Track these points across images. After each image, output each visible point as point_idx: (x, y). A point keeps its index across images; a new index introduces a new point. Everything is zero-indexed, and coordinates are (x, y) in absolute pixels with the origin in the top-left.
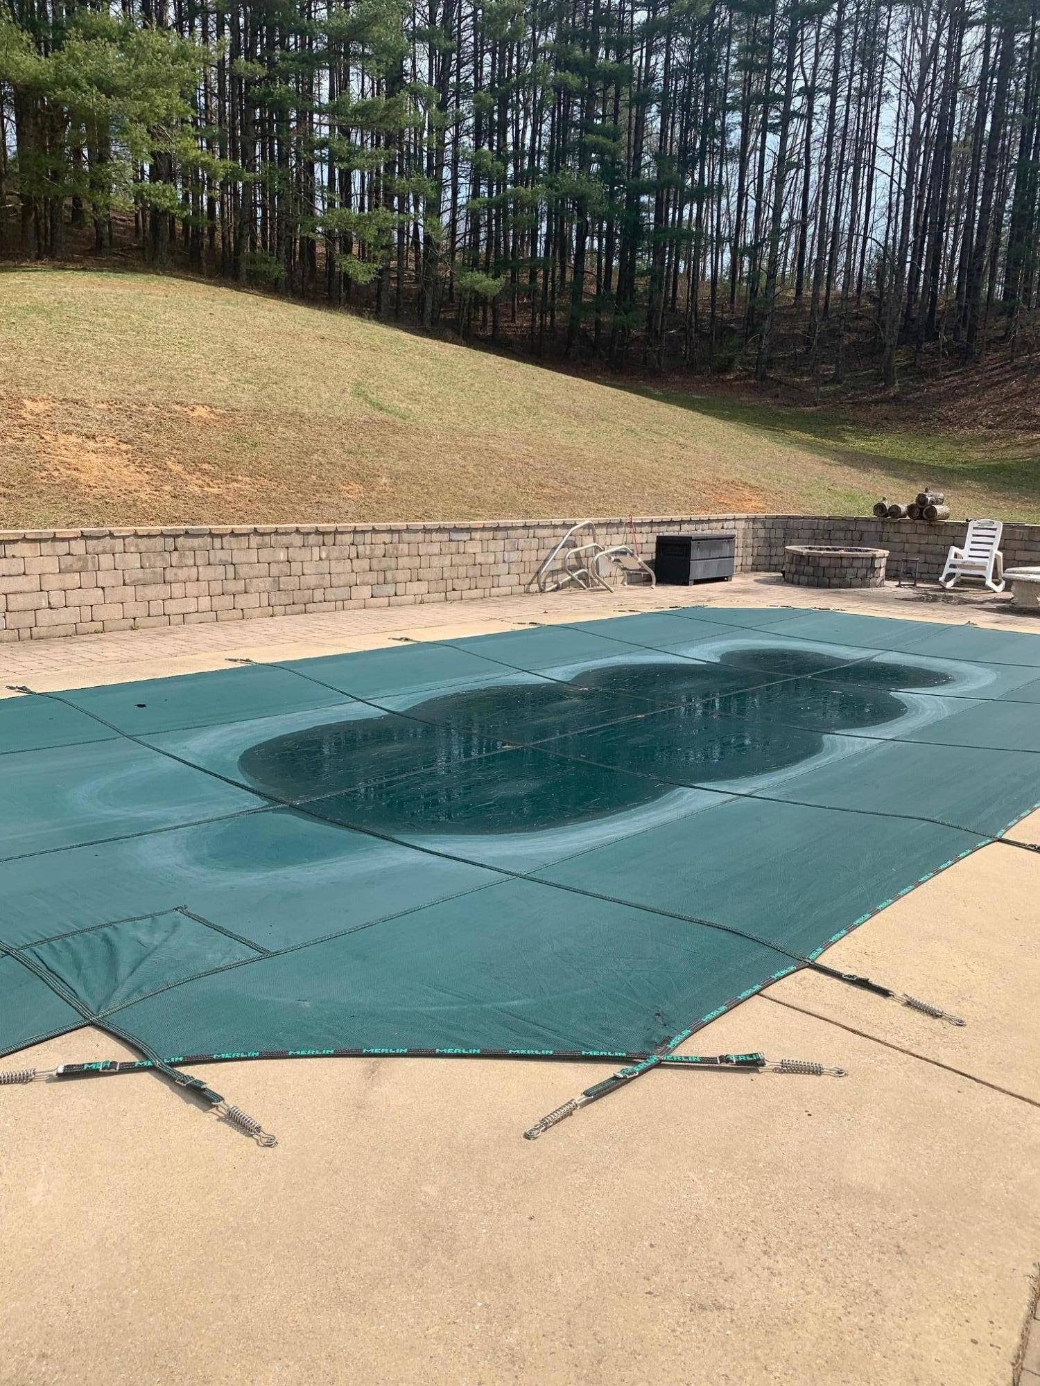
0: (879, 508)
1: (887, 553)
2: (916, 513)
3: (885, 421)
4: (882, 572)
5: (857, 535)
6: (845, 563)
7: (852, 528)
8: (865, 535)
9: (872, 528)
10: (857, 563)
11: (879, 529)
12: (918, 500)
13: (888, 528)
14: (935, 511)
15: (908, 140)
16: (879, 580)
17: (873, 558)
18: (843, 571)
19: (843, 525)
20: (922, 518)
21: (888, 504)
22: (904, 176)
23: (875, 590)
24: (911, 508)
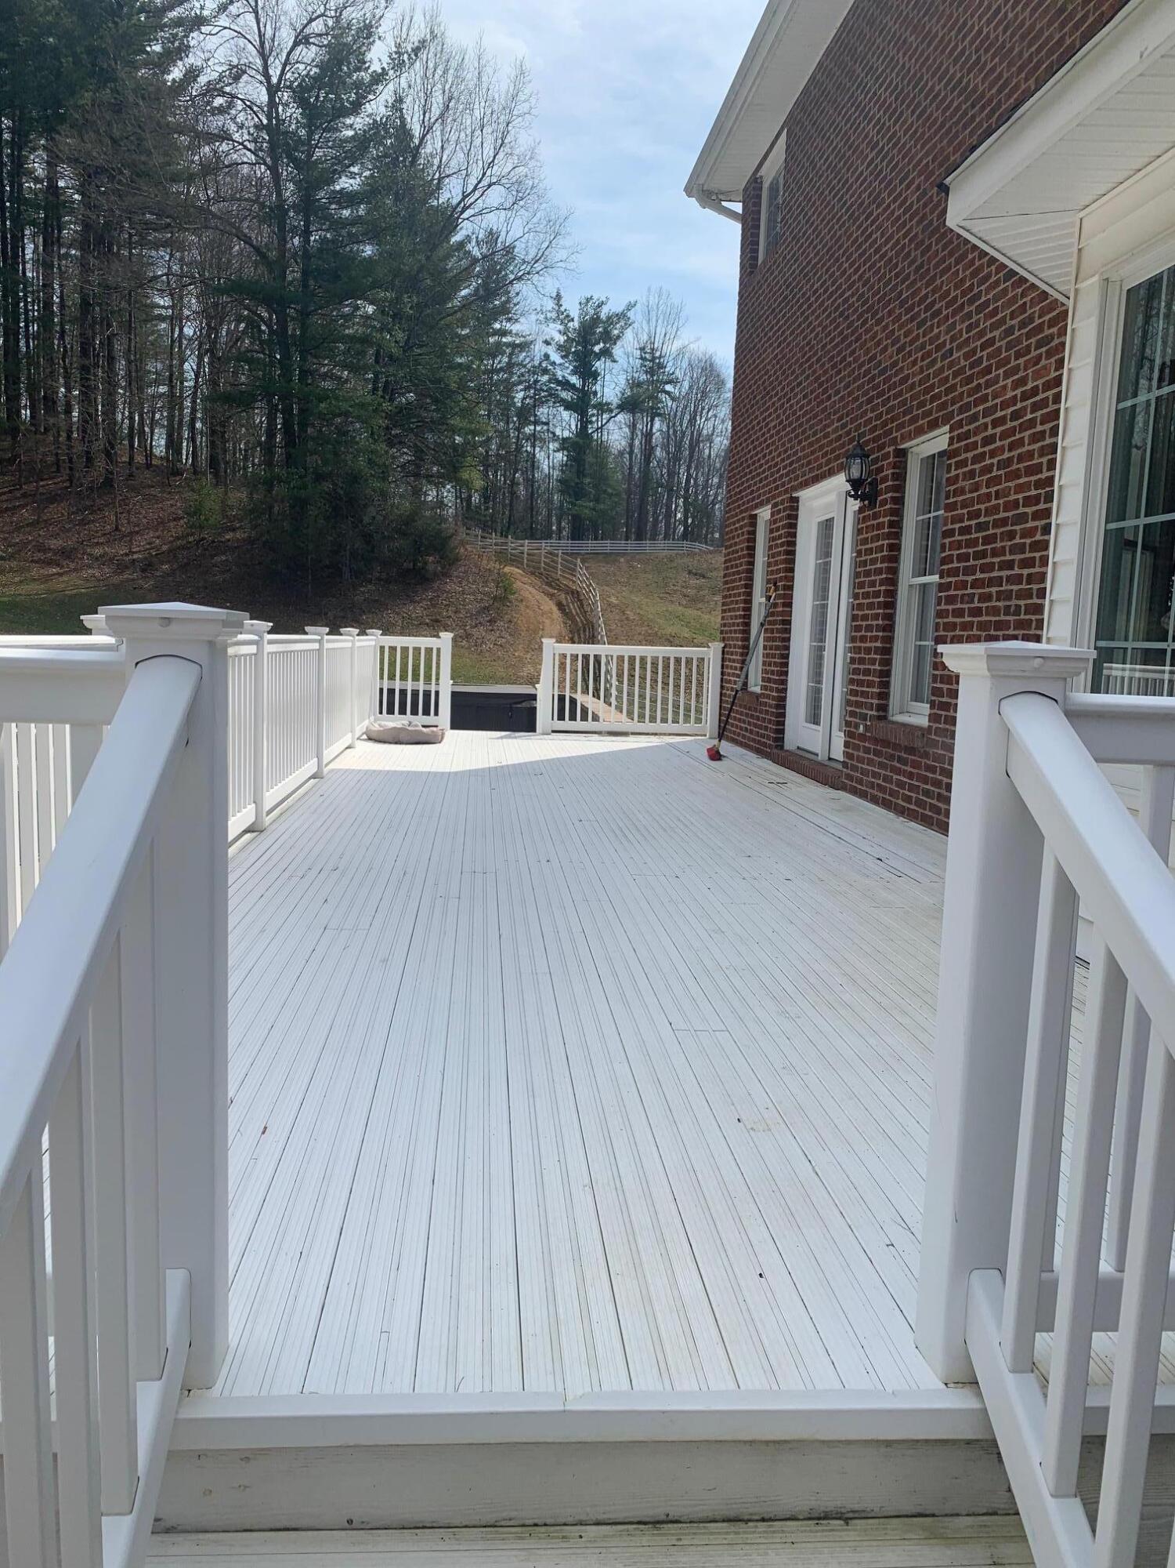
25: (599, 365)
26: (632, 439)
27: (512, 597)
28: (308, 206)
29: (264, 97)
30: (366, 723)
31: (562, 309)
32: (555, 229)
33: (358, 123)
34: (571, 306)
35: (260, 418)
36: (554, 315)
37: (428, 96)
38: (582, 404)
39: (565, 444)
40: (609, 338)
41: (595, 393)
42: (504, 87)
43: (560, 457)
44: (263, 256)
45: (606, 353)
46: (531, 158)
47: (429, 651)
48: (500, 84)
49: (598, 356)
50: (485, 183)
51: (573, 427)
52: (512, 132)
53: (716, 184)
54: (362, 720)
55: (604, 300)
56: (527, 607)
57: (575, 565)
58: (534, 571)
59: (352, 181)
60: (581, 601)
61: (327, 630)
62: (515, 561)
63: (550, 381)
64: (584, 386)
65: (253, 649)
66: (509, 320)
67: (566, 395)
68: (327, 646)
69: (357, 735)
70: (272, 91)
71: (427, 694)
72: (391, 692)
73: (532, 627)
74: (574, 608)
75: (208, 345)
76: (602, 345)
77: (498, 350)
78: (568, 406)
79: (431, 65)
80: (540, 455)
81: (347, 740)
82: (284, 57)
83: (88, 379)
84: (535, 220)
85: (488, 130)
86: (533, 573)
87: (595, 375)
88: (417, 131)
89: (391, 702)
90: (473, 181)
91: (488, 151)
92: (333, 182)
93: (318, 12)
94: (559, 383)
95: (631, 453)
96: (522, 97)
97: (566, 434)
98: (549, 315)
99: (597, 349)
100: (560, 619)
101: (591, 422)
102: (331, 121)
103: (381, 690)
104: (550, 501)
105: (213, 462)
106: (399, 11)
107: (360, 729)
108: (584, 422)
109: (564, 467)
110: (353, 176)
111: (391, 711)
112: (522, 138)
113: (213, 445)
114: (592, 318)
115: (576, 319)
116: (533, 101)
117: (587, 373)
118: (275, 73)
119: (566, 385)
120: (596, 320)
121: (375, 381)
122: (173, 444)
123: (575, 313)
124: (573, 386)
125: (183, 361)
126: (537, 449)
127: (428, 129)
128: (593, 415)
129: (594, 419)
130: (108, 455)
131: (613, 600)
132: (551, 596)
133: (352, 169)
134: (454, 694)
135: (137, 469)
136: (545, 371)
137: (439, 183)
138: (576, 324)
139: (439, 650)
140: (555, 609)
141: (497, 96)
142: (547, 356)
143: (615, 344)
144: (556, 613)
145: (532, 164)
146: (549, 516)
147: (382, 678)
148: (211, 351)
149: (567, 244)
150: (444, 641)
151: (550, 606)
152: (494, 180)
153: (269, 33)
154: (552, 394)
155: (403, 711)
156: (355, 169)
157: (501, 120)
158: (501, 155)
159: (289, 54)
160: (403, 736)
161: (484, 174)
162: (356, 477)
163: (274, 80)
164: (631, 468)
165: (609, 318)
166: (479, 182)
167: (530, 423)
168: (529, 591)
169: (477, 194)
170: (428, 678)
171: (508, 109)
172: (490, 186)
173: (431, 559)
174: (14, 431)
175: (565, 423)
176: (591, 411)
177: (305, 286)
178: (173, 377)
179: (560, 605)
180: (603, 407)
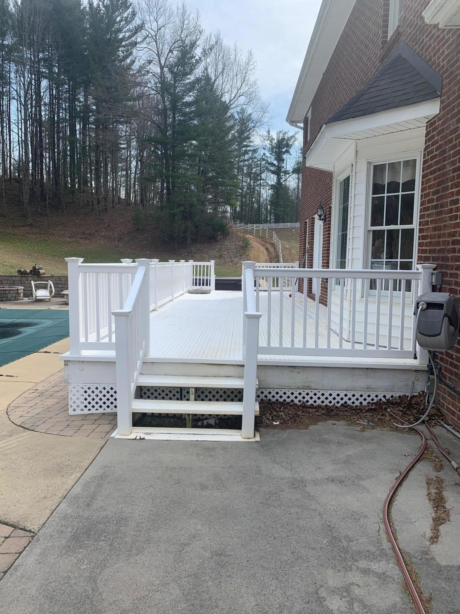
0: (19, 271)
1: (23, 287)
2: (33, 273)
3: (27, 234)
4: (22, 295)
5: (12, 282)
6: (7, 292)
7: (10, 279)
8: (15, 281)
9: (18, 279)
10: (12, 292)
11: (20, 279)
12: (33, 268)
13: (23, 279)
14: (39, 272)
15: (23, 121)
16: (21, 297)
17: (18, 290)
18: (7, 295)
19: (6, 278)
20: (35, 275)
21: (22, 270)
22: (23, 135)
23: (20, 301)
24: (31, 271)
25: (285, 156)
26: (298, 184)
27: (249, 246)
28: (174, 109)
29: (158, 70)
30: (188, 288)
31: (270, 136)
32: (264, 110)
33: (192, 78)
34: (274, 135)
35: (159, 184)
36: (267, 138)
37: (217, 65)
38: (278, 172)
39: (272, 187)
40: (288, 146)
41: (283, 167)
42: (244, 61)
43: (270, 192)
44: (159, 127)
45: (287, 152)
46: (254, 85)
47: (207, 266)
48: (243, 58)
49: (284, 153)
50: (238, 95)
51: (275, 180)
52: (248, 76)
53: (293, 119)
54: (187, 287)
55: (287, 131)
56: (254, 250)
57: (273, 233)
58: (257, 236)
59: (189, 98)
60: (275, 247)
61: (174, 261)
62: (251, 233)
63: (266, 163)
64: (279, 164)
65: (154, 266)
66: (250, 141)
67: (272, 168)
68: (174, 265)
69: (185, 291)
70: (162, 68)
71: (207, 280)
72: (196, 279)
73: (256, 257)
74: (271, 249)
75: (140, 158)
76: (285, 148)
77: (246, 152)
78: (273, 172)
79: (218, 54)
80: (263, 191)
81: (182, 292)
82: (166, 56)
83: (98, 173)
84: (257, 107)
85: (239, 76)
86: (257, 237)
87: (283, 160)
88: (213, 78)
89: (196, 282)
90: (233, 95)
91: (239, 84)
92: (183, 99)
93: (178, 39)
94: (269, 164)
95: (298, 188)
96: (251, 63)
97: (273, 183)
98: (265, 138)
99: (284, 150)
100: (267, 254)
101: (282, 178)
102: (182, 77)
103: (193, 279)
104: (266, 209)
105: (142, 200)
106: (206, 36)
107: (185, 290)
108: (279, 178)
109: (272, 195)
110: (191, 96)
111: (196, 285)
112: (252, 78)
113: (142, 194)
114: (282, 138)
115: (275, 139)
116: (255, 64)
117: (280, 159)
118: (163, 62)
119: (272, 164)
120: (283, 139)
121: (199, 169)
122: (128, 194)
123: (275, 137)
124: (274, 165)
125: (131, 163)
126: (261, 190)
127: (217, 77)
128: (282, 176)
129: (283, 177)
130: (106, 200)
131: (287, 246)
132: (264, 246)
133: (190, 94)
134: (216, 280)
135: (116, 204)
136: (264, 160)
137: (221, 96)
138: (276, 141)
139: (210, 266)
140: (265, 250)
141: (242, 64)
142: (264, 154)
143: (291, 148)
144: (265, 252)
145: (255, 87)
146: (267, 214)
147: (193, 275)
148: (141, 161)
149: (268, 116)
150: (212, 263)
151: (263, 249)
152: (241, 94)
153: (161, 47)
154: (267, 168)
155: (200, 285)
156: (191, 94)
157: (244, 72)
158: (243, 85)
159: (167, 55)
160: (198, 292)
161: (238, 92)
162: (192, 205)
163: (163, 65)
164: (298, 194)
165: (288, 138)
166: (236, 95)
167: (258, 180)
168: (255, 244)
169: (235, 99)
170: (207, 275)
171: (246, 68)
172: (239, 96)
173: (219, 233)
174: (73, 192)
175: (272, 179)
176: (282, 174)
177: (174, 137)
178: (128, 169)
179: (267, 249)
180: (286, 172)
